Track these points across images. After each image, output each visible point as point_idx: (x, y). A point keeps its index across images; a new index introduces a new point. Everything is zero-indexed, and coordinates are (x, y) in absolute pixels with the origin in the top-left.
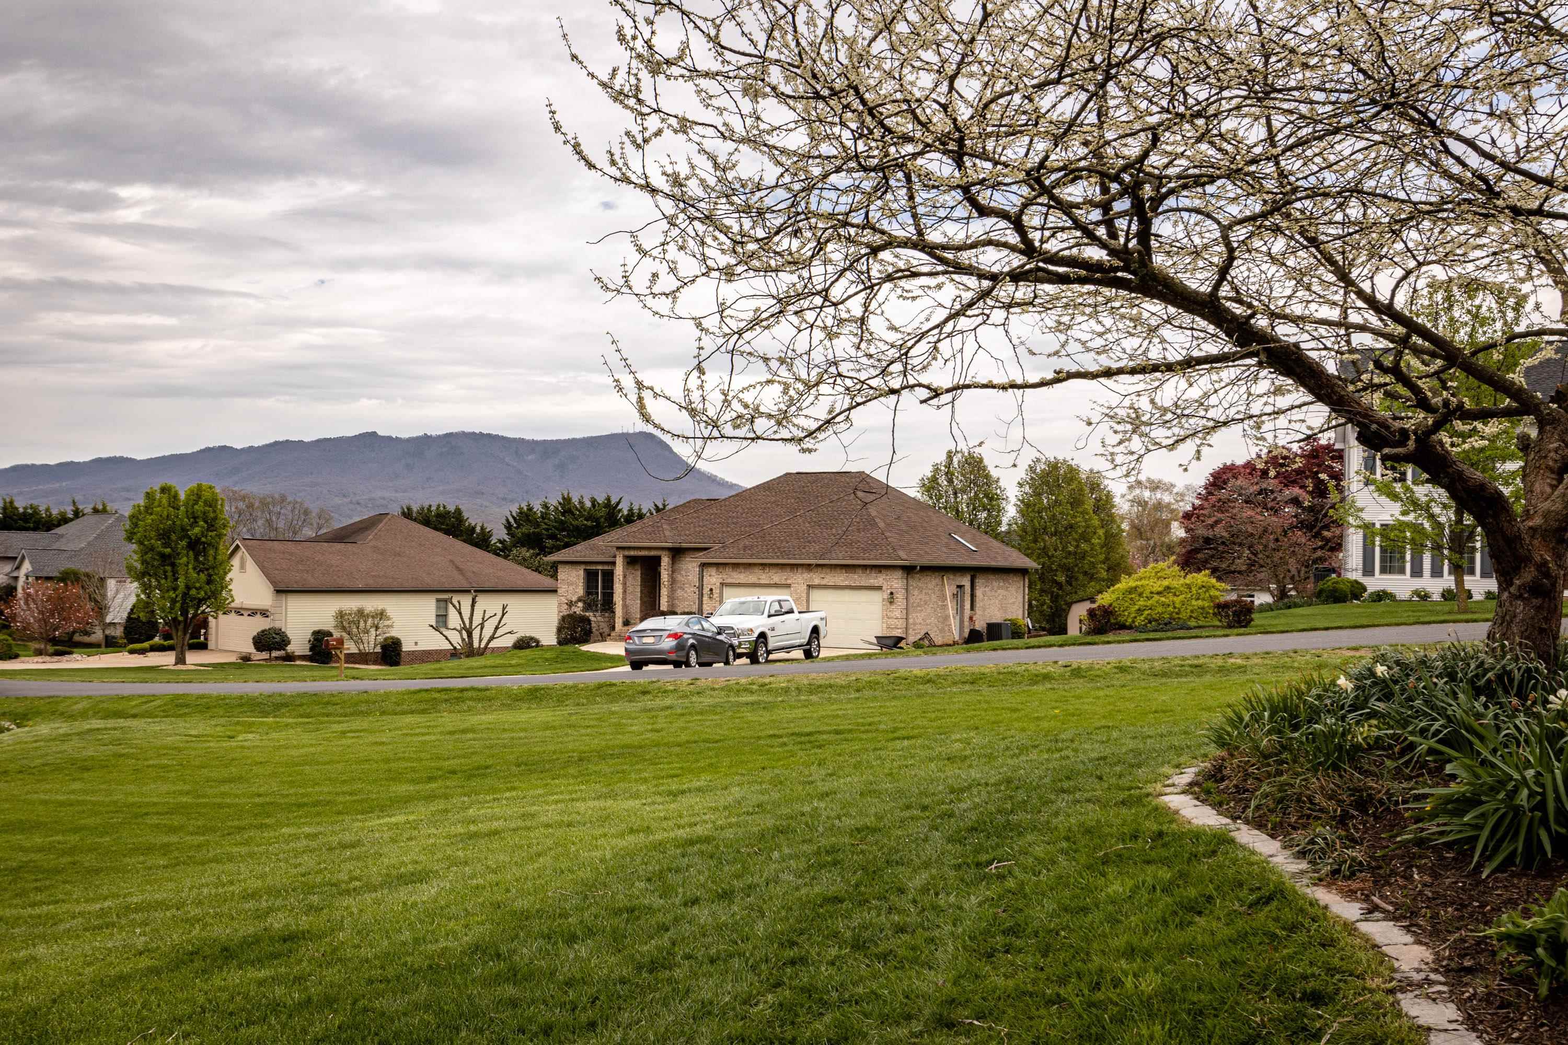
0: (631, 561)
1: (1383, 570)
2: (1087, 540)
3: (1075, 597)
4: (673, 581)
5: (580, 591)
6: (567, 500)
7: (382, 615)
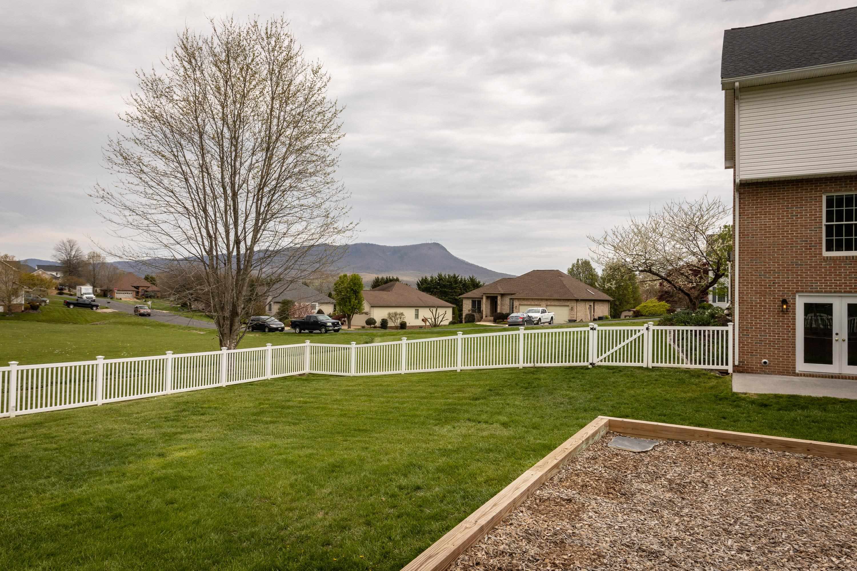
0: (488, 297)
1: (719, 301)
2: (627, 290)
3: (622, 310)
4: (501, 304)
5: (471, 307)
6: (440, 276)
7: (402, 314)
